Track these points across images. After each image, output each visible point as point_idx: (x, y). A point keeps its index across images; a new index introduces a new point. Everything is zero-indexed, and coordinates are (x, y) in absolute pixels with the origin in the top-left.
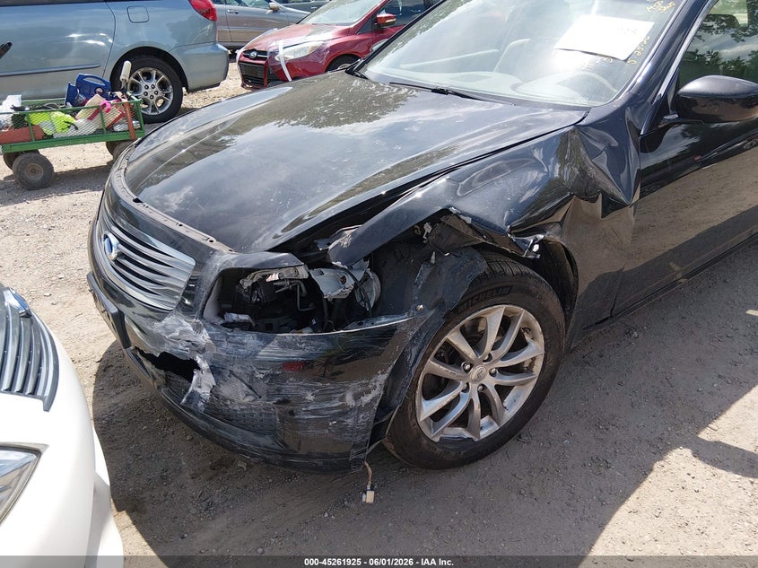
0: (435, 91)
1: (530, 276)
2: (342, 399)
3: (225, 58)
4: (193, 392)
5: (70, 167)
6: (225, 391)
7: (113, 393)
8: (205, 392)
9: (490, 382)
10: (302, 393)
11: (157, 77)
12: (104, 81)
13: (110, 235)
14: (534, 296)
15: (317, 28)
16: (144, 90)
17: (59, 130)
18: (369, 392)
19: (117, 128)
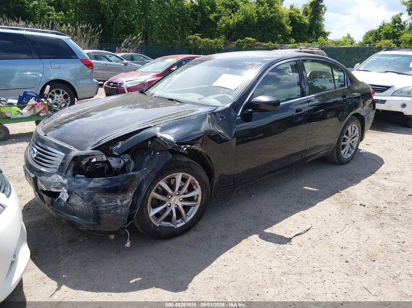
0: (169, 99)
1: (192, 163)
2: (116, 202)
3: (96, 86)
4: (60, 198)
5: (17, 132)
6: (73, 200)
7: (30, 218)
8: (65, 199)
9: (180, 205)
10: (100, 199)
11: (63, 93)
12: (36, 94)
13: (34, 149)
14: (194, 170)
15: (143, 73)
16: (56, 99)
17: (13, 114)
18: (126, 200)
19: (41, 114)
